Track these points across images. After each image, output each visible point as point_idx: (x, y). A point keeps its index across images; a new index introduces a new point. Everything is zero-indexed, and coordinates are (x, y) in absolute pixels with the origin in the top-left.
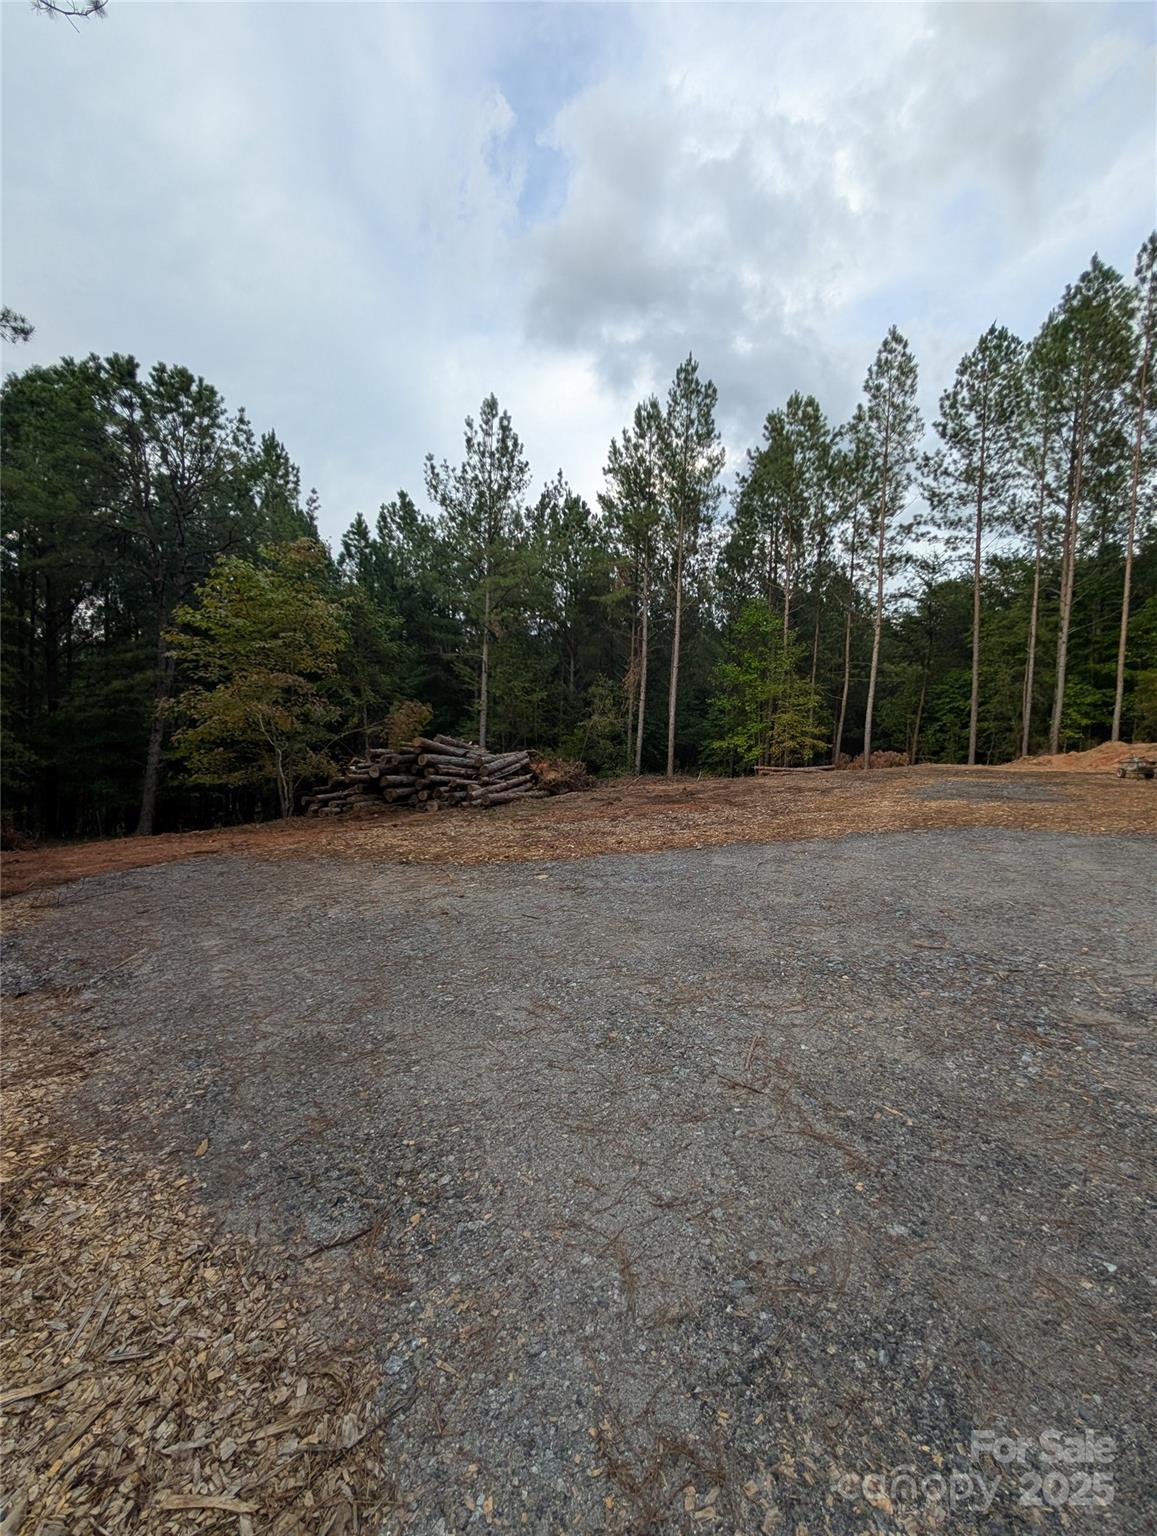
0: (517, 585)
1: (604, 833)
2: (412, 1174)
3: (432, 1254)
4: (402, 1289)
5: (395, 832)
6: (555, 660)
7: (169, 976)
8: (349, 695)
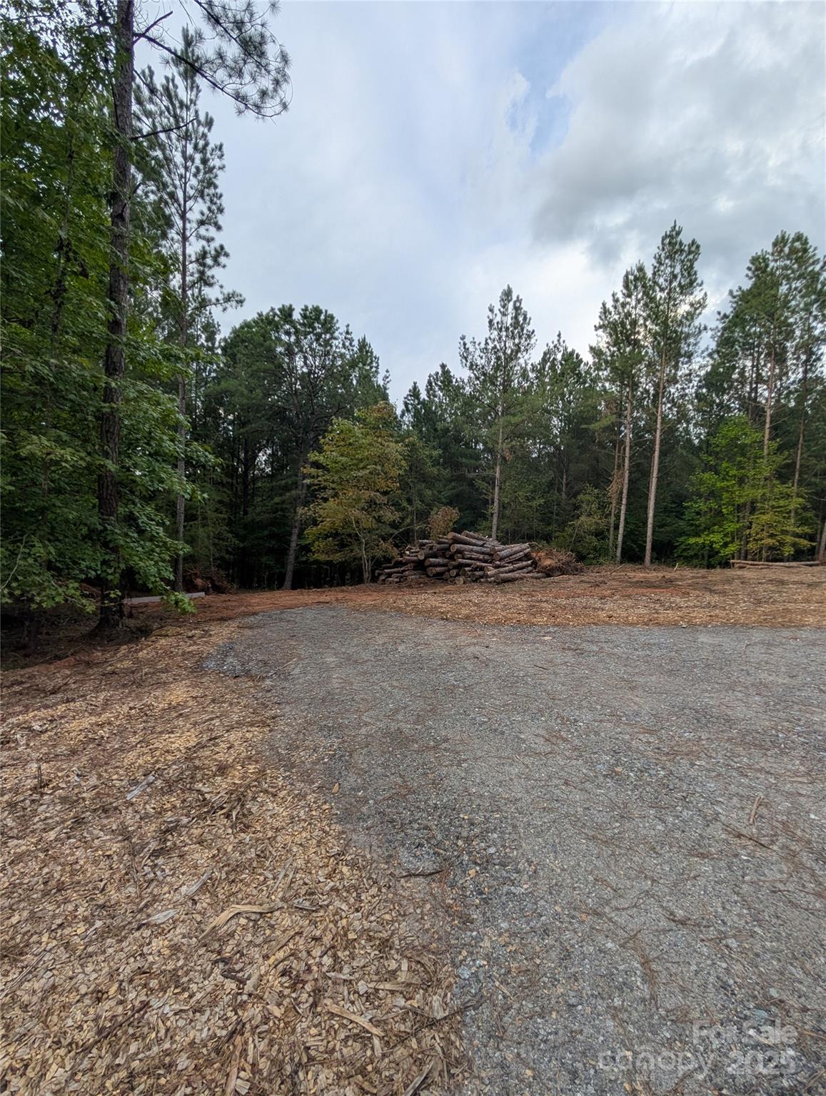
0: (523, 421)
1: (595, 608)
2: (468, 840)
3: (486, 901)
4: (467, 920)
5: (436, 597)
6: (551, 474)
7: (309, 677)
8: (405, 504)
